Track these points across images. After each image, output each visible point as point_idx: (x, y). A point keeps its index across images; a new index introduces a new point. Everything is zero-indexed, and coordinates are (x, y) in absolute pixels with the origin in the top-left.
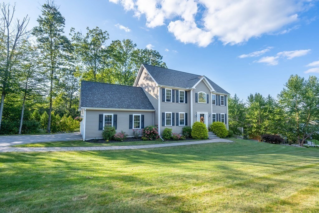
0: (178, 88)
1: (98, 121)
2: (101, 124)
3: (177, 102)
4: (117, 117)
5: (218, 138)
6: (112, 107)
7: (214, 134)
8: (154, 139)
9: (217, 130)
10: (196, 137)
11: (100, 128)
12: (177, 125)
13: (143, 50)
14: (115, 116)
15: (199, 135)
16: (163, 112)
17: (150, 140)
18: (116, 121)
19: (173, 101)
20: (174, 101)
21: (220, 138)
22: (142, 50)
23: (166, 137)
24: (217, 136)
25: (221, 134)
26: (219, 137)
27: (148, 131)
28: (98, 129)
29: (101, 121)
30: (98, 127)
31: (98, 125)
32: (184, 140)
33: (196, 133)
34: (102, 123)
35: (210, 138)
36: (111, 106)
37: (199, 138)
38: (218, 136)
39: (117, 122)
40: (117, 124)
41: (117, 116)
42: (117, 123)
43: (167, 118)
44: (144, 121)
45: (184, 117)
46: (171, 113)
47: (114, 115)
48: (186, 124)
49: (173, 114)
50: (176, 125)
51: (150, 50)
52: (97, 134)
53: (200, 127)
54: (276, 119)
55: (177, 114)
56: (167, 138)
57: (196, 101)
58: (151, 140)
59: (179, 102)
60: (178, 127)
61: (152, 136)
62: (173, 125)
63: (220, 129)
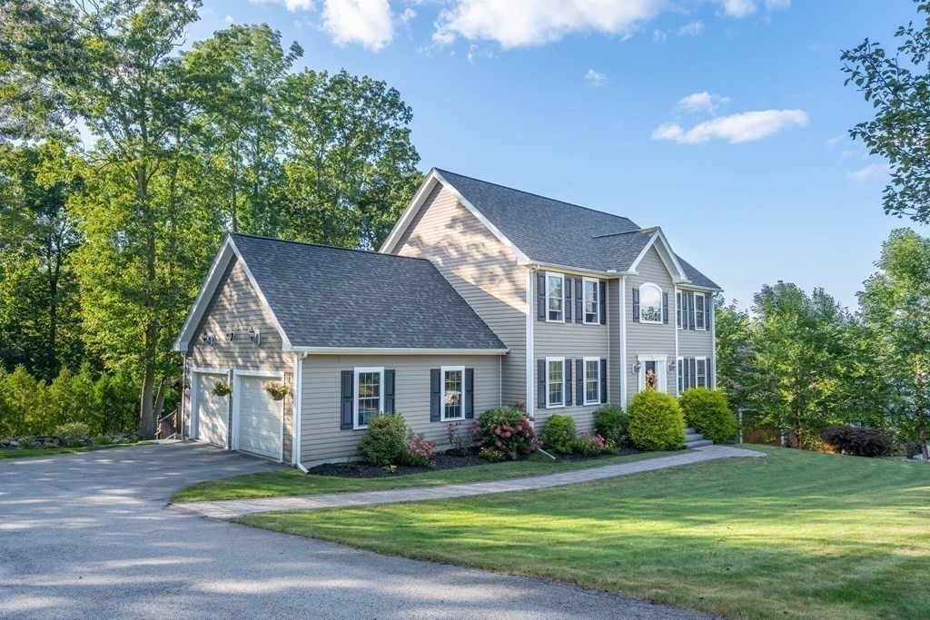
0: (582, 269)
1: (340, 395)
2: (348, 405)
3: (579, 320)
4: (396, 378)
5: (710, 444)
6: (381, 343)
7: (692, 430)
8: (523, 455)
9: (704, 416)
10: (650, 441)
11: (346, 425)
12: (580, 402)
13: (331, 75)
14: (390, 375)
15: (658, 436)
16: (541, 357)
17: (509, 458)
18: (393, 394)
19: (568, 319)
20: (571, 318)
21: (715, 443)
22: (325, 75)
23: (559, 447)
24: (704, 438)
25: (718, 431)
26: (711, 441)
27: (505, 427)
28: (339, 425)
29: (347, 397)
30: (339, 419)
31: (339, 410)
32: (615, 455)
33: (651, 430)
34: (352, 403)
35: (689, 444)
36: (376, 339)
37: (661, 445)
38: (706, 437)
39: (396, 396)
40: (396, 406)
41: (397, 374)
42: (396, 401)
43: (551, 378)
44: (472, 390)
45: (596, 373)
46: (562, 359)
47: (386, 372)
48: (604, 400)
49: (569, 362)
50: (577, 404)
51: (360, 79)
52: (338, 444)
53: (661, 408)
54: (856, 374)
55: (579, 363)
56: (563, 449)
57: (636, 318)
58: (515, 458)
59: (584, 322)
60: (581, 408)
61: (516, 444)
62: (569, 403)
63: (714, 413)
